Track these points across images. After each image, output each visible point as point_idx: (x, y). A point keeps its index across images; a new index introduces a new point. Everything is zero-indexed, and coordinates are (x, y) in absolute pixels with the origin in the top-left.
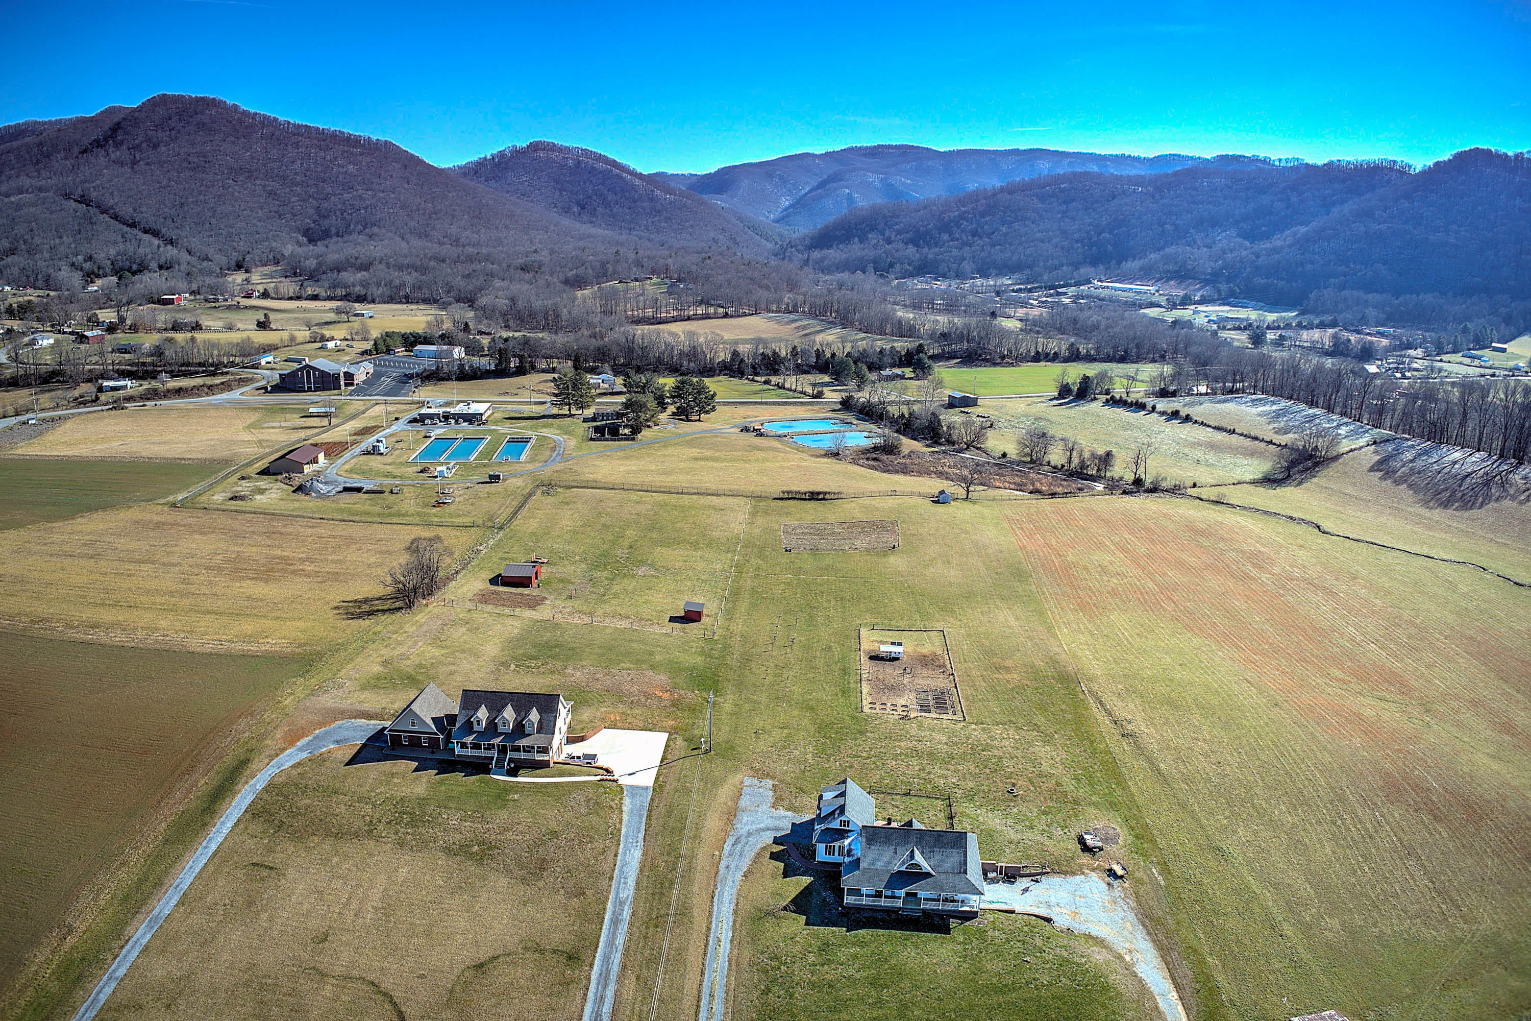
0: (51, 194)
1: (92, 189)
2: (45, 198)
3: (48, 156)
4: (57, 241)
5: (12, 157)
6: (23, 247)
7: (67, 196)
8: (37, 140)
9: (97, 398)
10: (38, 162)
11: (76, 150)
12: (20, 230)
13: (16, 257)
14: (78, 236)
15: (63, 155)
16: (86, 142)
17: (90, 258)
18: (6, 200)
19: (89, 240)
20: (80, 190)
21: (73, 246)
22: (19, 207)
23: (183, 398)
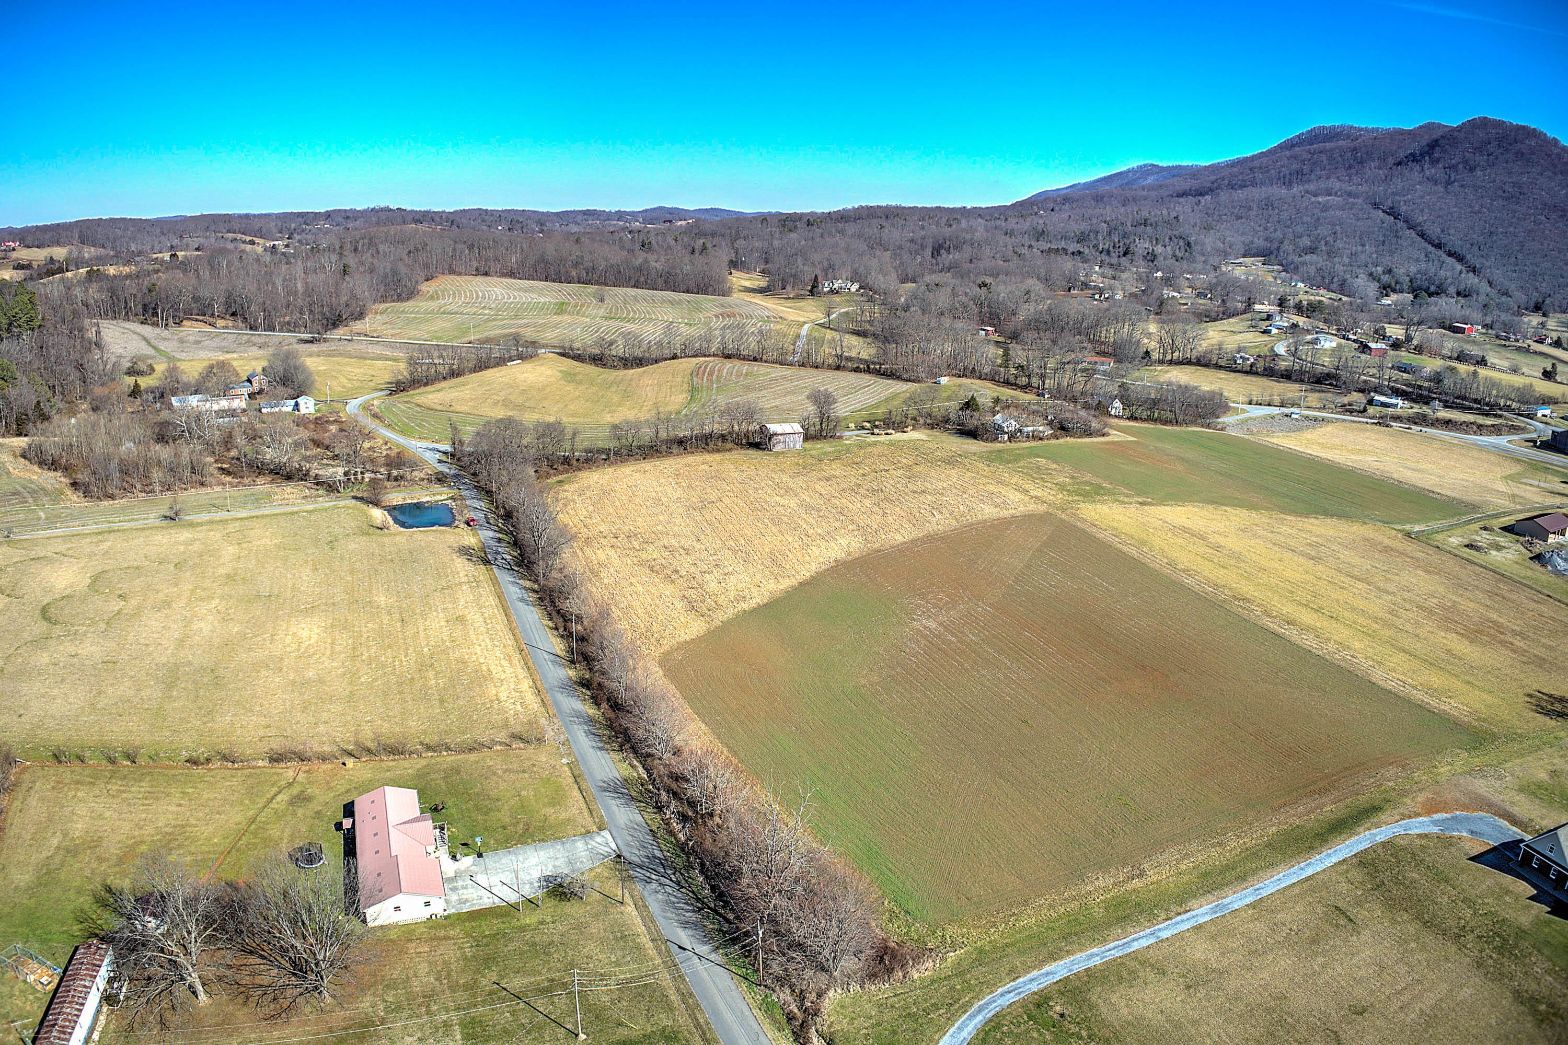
0: (1360, 201)
1: (1402, 203)
2: (1353, 204)
3: (1361, 163)
4: (1360, 248)
5: (1324, 157)
6: (1324, 248)
7: (1376, 206)
8: (1352, 145)
9: (1365, 410)
10: (1350, 167)
11: (1391, 161)
12: (1323, 231)
13: (1315, 257)
14: (1381, 247)
15: (1377, 164)
16: (1401, 154)
17: (1390, 271)
18: (1313, 199)
19: (1392, 253)
20: (1390, 201)
21: (1374, 256)
22: (1325, 208)
23: (1450, 430)
